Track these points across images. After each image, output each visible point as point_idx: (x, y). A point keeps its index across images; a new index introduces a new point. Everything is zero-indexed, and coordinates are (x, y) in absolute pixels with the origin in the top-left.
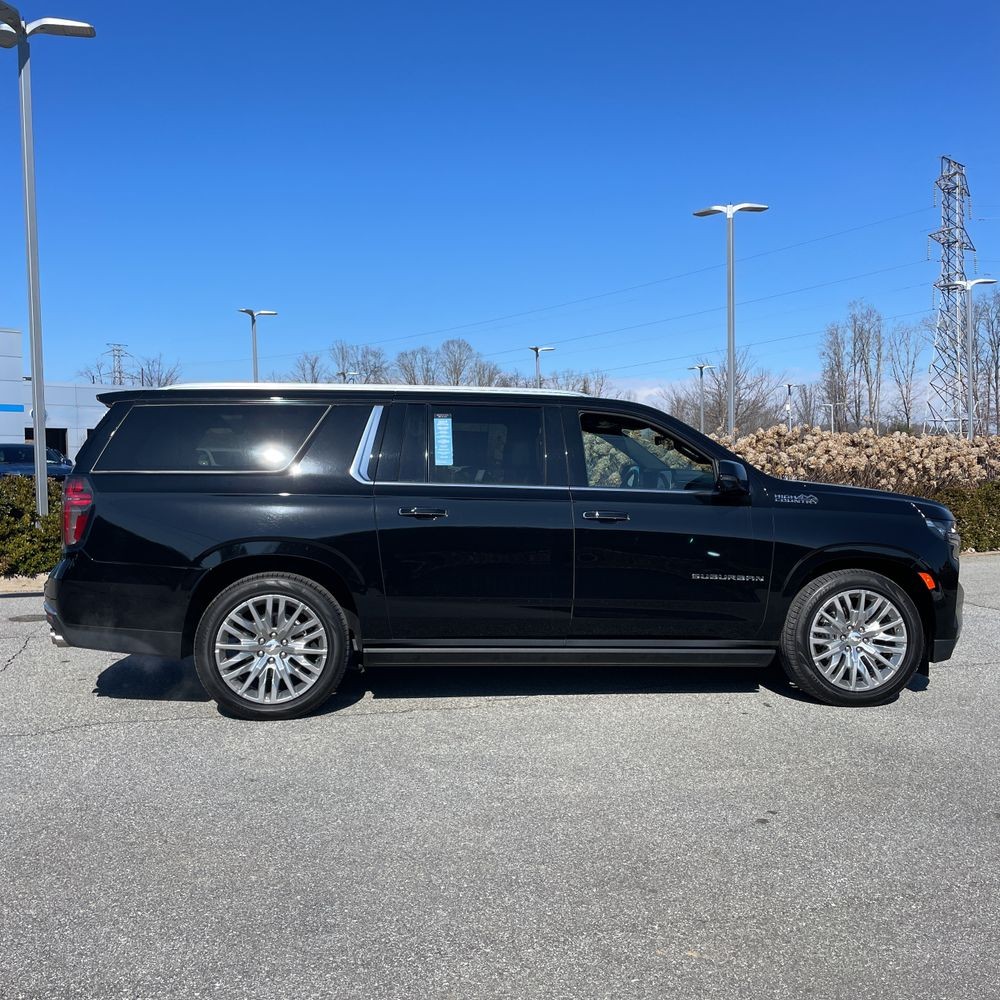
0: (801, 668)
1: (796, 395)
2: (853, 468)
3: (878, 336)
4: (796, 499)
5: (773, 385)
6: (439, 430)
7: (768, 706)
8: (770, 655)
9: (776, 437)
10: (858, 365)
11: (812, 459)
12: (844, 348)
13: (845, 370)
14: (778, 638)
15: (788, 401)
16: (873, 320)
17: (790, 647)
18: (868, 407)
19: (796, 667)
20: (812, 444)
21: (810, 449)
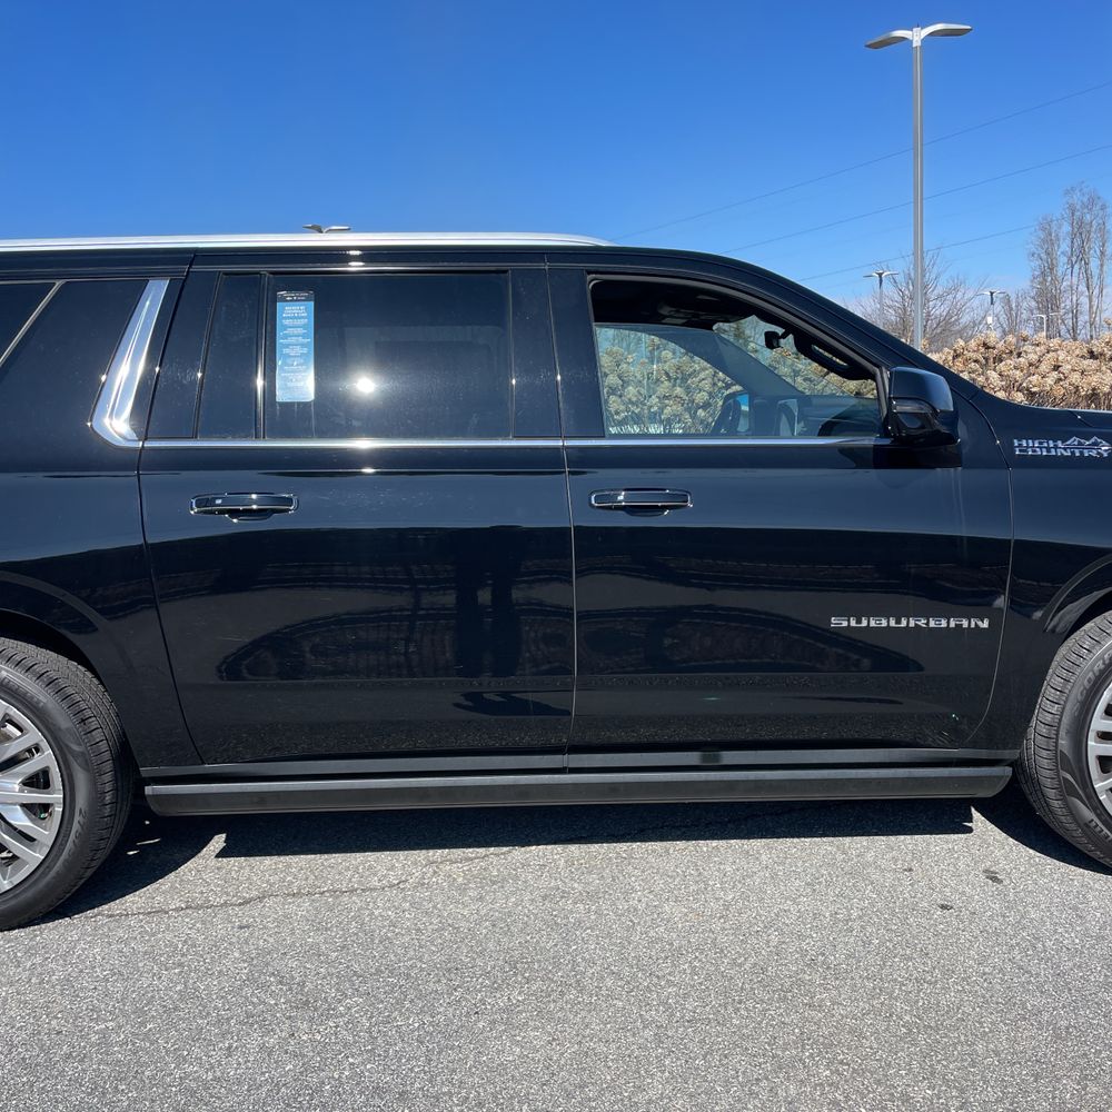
0: (1067, 806)
1: (998, 307)
2: (1094, 389)
3: (1102, 229)
4: (1061, 449)
5: (970, 294)
6: (286, 327)
7: (995, 879)
8: (1000, 778)
9: (983, 350)
10: (1076, 267)
11: (1034, 379)
12: (1059, 246)
13: (1059, 273)
14: (1017, 744)
15: (991, 312)
16: (1096, 209)
17: (1045, 763)
18: (1087, 318)
19: (1056, 804)
20: (1033, 357)
21: (1031, 365)
